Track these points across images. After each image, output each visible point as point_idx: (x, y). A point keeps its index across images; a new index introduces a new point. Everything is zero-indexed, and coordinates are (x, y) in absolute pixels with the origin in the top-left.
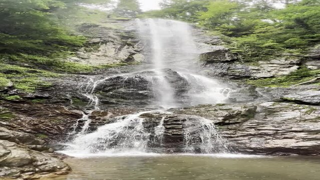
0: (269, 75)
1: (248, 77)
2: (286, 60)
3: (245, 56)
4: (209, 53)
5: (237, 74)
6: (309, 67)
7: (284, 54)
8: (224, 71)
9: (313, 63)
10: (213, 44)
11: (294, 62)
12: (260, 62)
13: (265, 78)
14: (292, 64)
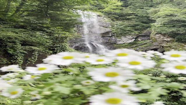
0: (123, 43)
1: (115, 44)
2: (132, 36)
3: (117, 34)
4: (104, 33)
5: (112, 43)
6: (139, 40)
7: (132, 34)
8: (107, 41)
9: (141, 38)
10: (106, 27)
11: (134, 37)
12: (122, 37)
13: (121, 44)
14: (133, 38)
